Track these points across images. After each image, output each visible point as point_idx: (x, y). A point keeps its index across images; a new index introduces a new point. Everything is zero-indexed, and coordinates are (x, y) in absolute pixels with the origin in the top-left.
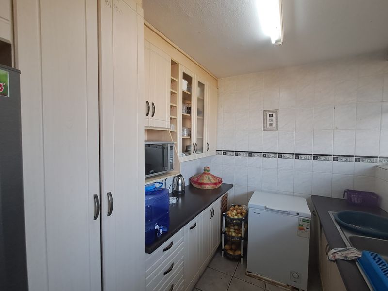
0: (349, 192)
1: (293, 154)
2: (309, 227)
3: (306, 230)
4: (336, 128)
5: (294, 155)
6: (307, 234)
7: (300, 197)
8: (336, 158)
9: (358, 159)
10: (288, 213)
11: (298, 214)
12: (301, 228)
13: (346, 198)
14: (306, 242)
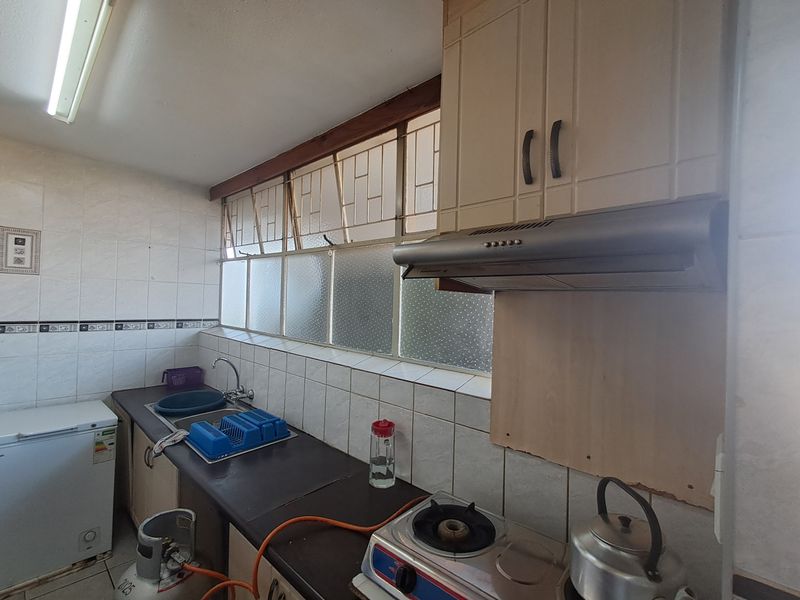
0: (169, 373)
1: (76, 322)
2: (114, 440)
3: (109, 447)
4: (153, 278)
5: (79, 324)
6: (110, 455)
7: (88, 400)
8: (152, 324)
9: (180, 323)
10: (73, 431)
11: (94, 426)
12: (99, 447)
13: (165, 383)
14: (110, 467)
